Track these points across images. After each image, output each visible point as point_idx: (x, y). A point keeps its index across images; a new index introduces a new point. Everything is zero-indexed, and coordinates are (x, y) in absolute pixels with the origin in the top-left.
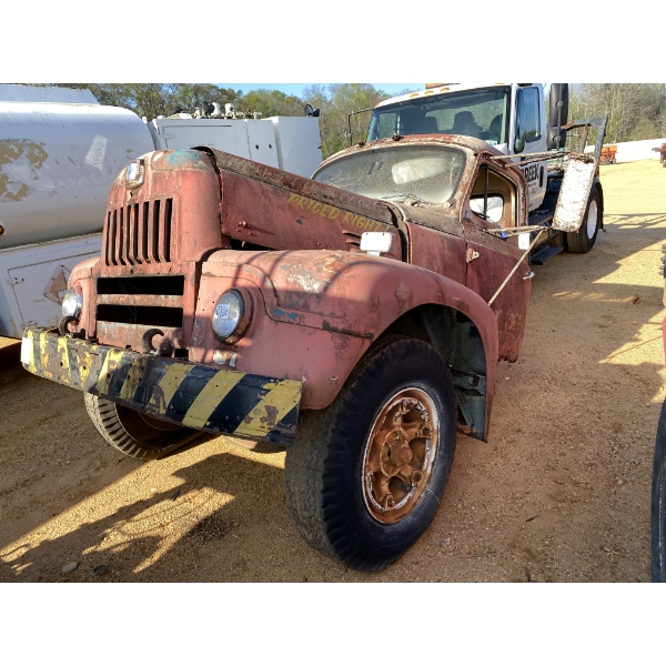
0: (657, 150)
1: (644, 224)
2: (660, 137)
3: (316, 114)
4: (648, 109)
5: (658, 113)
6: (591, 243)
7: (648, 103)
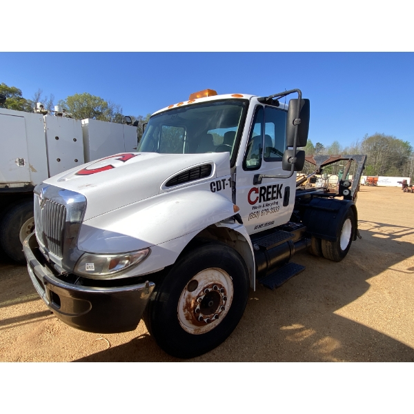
0: (400, 182)
1: (392, 236)
2: (402, 176)
3: (136, 124)
4: (396, 162)
5: (401, 164)
6: (343, 254)
7: (396, 159)
